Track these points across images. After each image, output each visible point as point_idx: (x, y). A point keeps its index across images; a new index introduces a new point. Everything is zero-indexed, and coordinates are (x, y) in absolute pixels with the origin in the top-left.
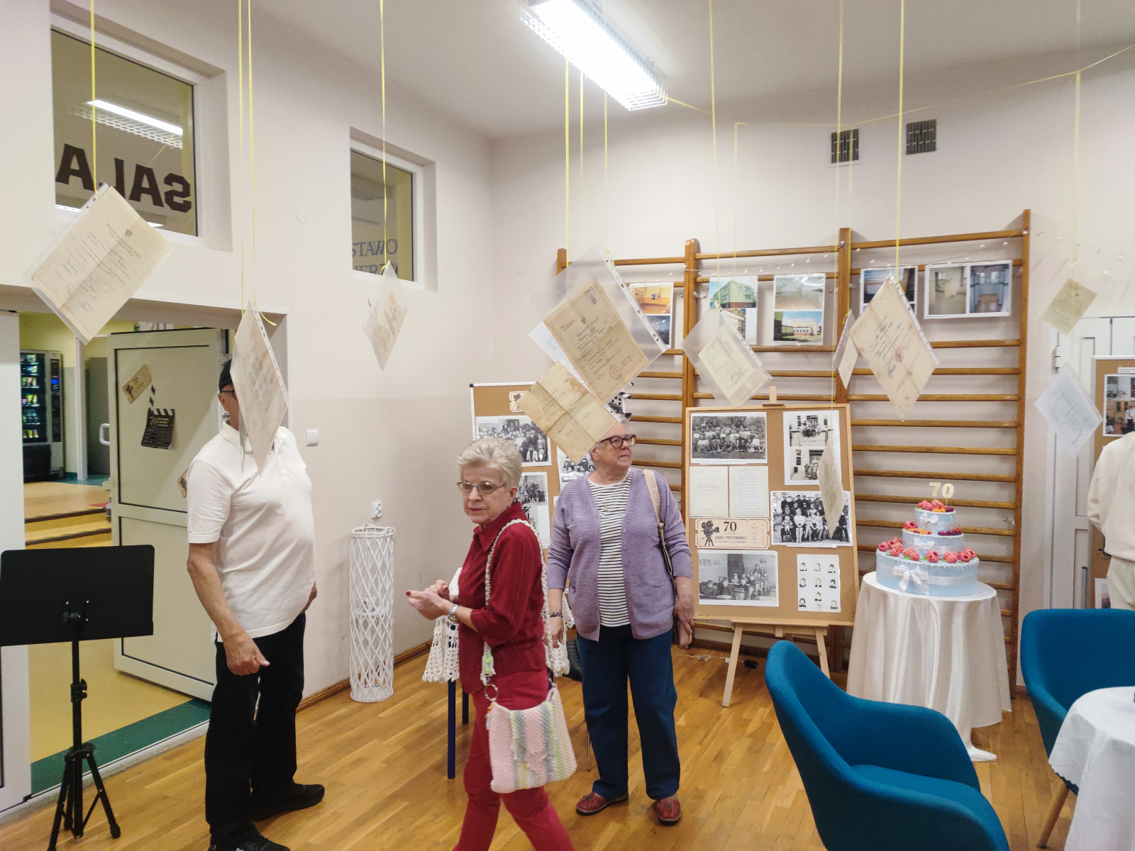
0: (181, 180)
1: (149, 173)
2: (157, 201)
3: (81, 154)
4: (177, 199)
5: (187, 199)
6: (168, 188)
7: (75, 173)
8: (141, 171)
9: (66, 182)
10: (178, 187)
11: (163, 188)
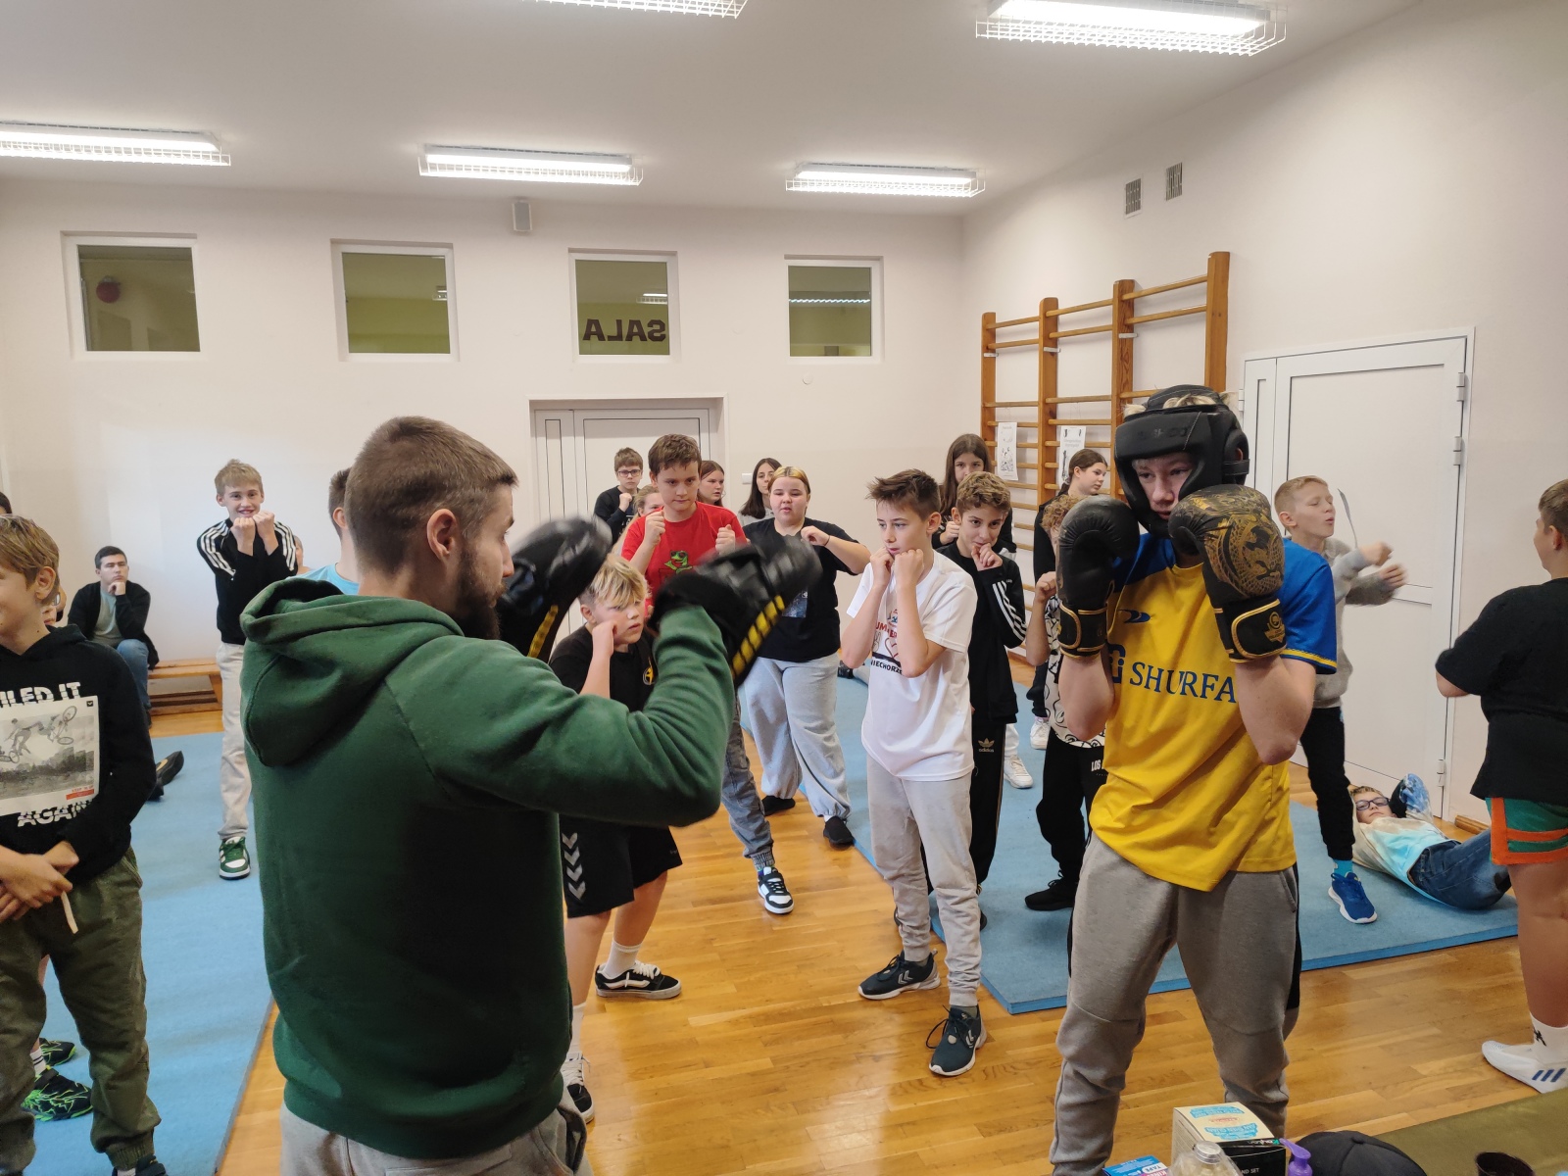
0: (659, 322)
1: (638, 323)
2: (643, 338)
3: (596, 323)
4: (656, 335)
5: (663, 333)
6: (650, 329)
7: (594, 334)
8: (632, 323)
9: (589, 339)
10: (657, 327)
11: (647, 330)
